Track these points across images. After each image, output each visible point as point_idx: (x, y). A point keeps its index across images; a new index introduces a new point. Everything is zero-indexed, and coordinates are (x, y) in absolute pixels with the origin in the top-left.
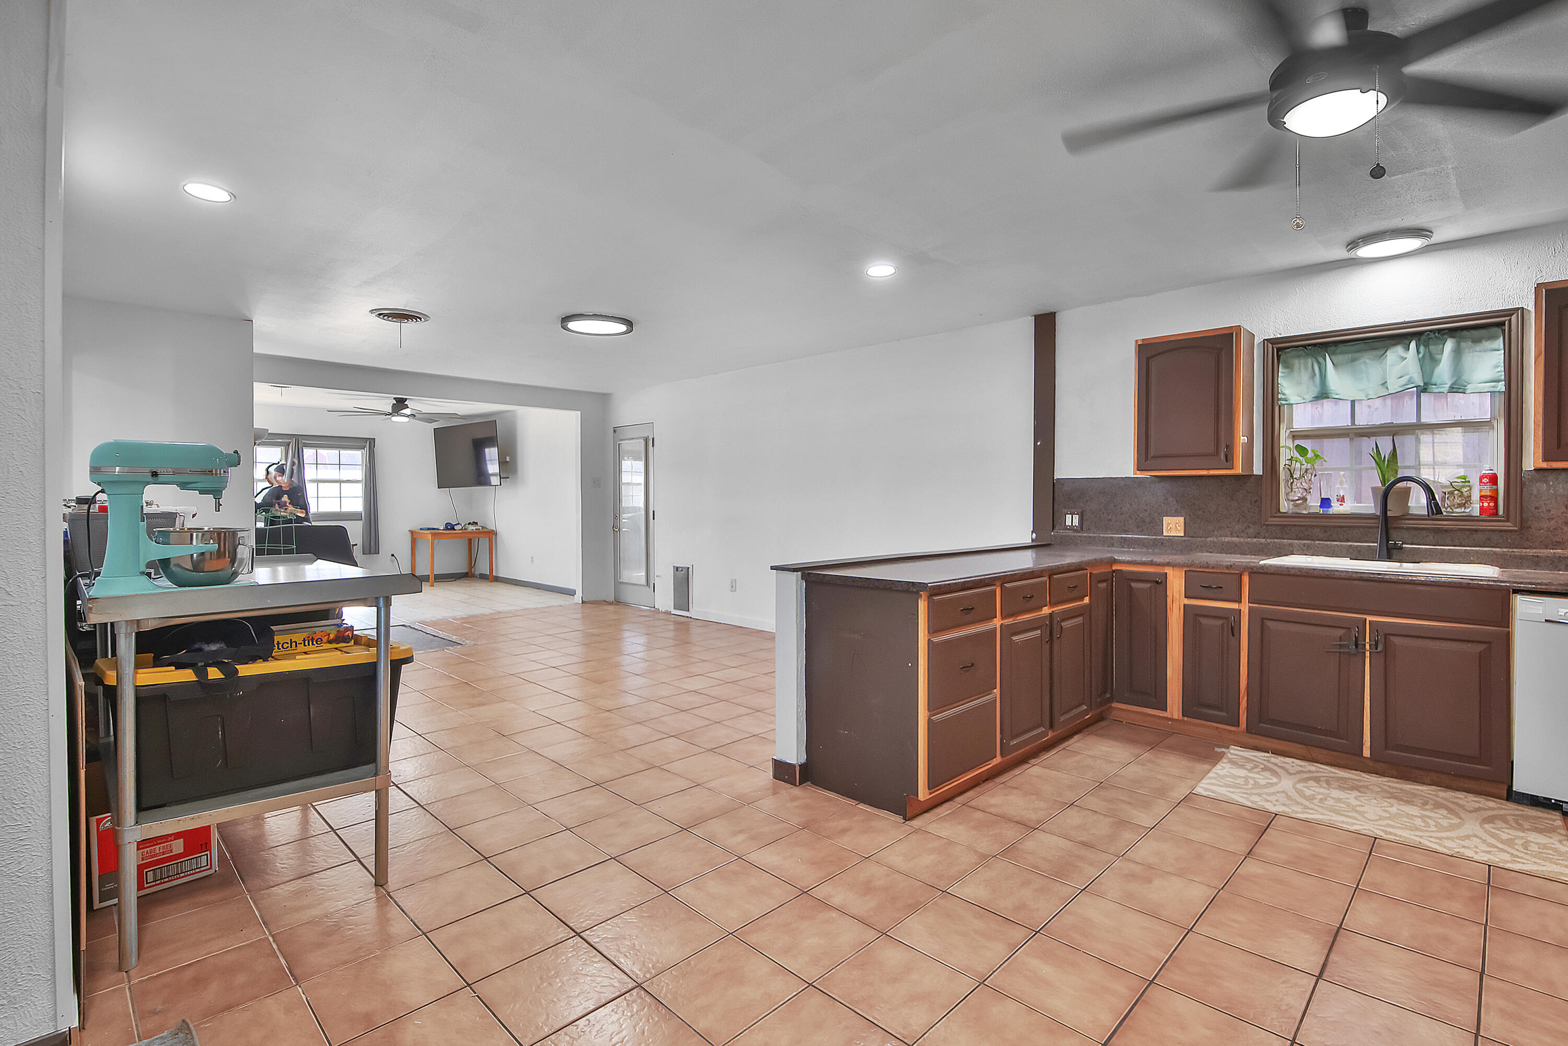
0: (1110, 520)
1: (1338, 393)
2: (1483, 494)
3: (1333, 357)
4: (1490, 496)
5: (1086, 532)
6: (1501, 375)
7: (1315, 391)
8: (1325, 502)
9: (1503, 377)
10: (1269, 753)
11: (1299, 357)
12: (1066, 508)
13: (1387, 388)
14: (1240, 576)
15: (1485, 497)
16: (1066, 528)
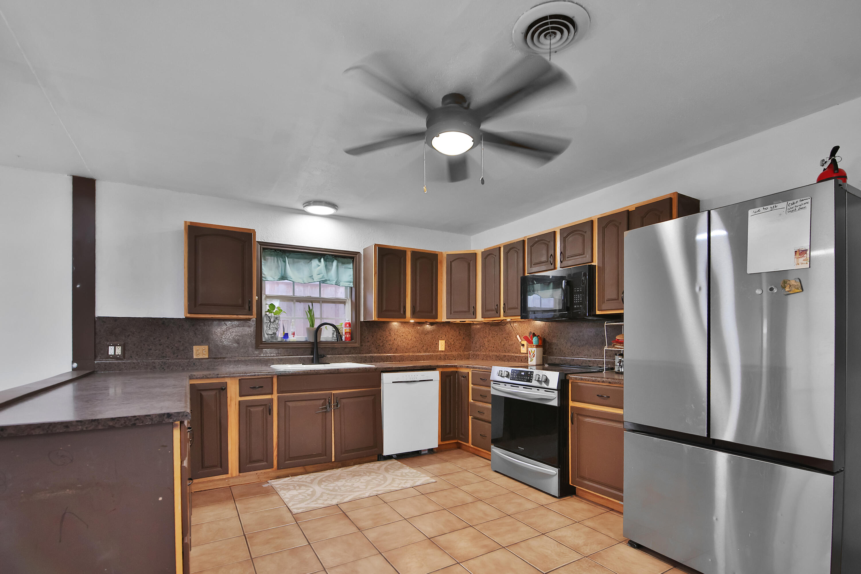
0: (150, 349)
1: (292, 278)
2: (347, 331)
3: (289, 259)
4: (349, 332)
5: (128, 359)
6: (352, 280)
7: (278, 276)
8: (286, 336)
9: (352, 281)
10: (289, 477)
11: (271, 255)
12: (108, 341)
13: (313, 279)
14: (272, 378)
15: (347, 332)
16: (108, 357)
